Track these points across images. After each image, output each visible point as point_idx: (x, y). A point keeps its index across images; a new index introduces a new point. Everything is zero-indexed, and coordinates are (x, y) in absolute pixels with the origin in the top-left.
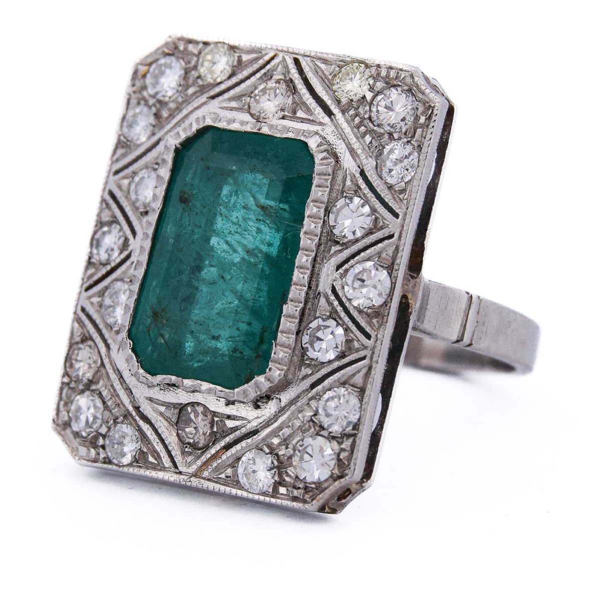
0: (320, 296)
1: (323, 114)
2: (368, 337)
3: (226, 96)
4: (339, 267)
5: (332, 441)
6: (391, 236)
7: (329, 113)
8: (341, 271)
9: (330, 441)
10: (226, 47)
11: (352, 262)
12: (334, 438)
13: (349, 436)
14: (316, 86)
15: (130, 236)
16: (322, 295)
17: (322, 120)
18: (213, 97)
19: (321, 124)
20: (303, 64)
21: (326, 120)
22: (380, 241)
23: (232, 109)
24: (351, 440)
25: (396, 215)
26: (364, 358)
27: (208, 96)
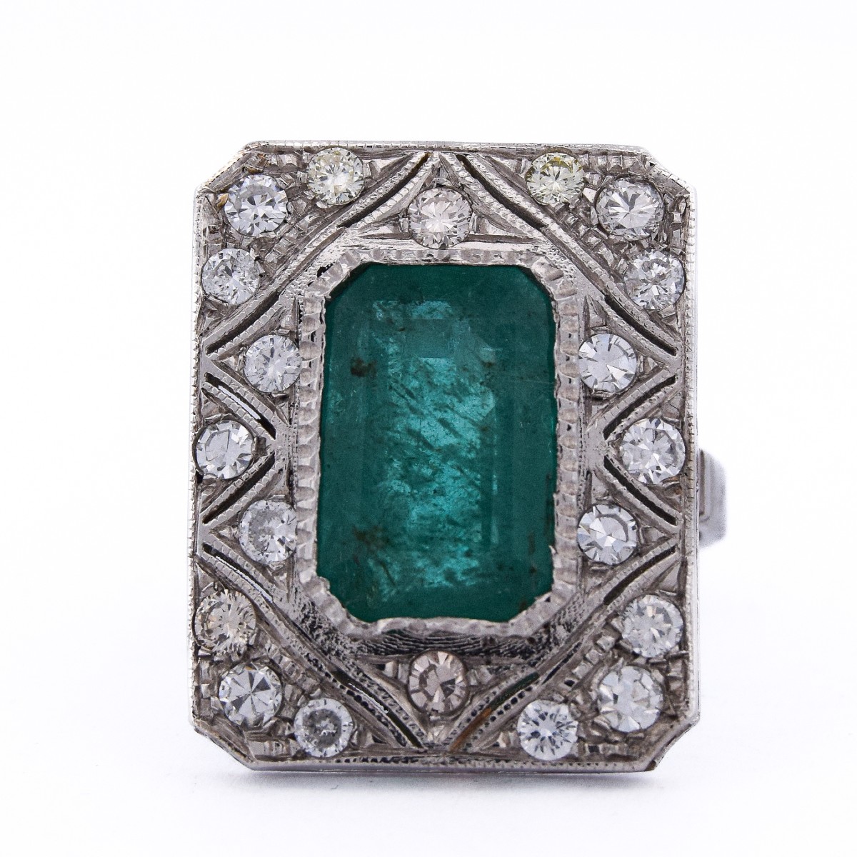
0: (591, 475)
1: (528, 228)
2: (671, 520)
3: (368, 219)
4: (607, 432)
5: (652, 670)
6: (671, 381)
7: (537, 225)
8: (612, 437)
9: (650, 672)
10: (345, 152)
11: (625, 422)
12: (654, 665)
13: (675, 658)
14: (504, 190)
15: (266, 434)
16: (593, 473)
17: (529, 235)
18: (348, 224)
19: (528, 240)
20: (475, 162)
21: (536, 234)
22: (657, 388)
23: (383, 236)
24: (679, 664)
25: (671, 351)
26: (672, 550)
27: (339, 223)
